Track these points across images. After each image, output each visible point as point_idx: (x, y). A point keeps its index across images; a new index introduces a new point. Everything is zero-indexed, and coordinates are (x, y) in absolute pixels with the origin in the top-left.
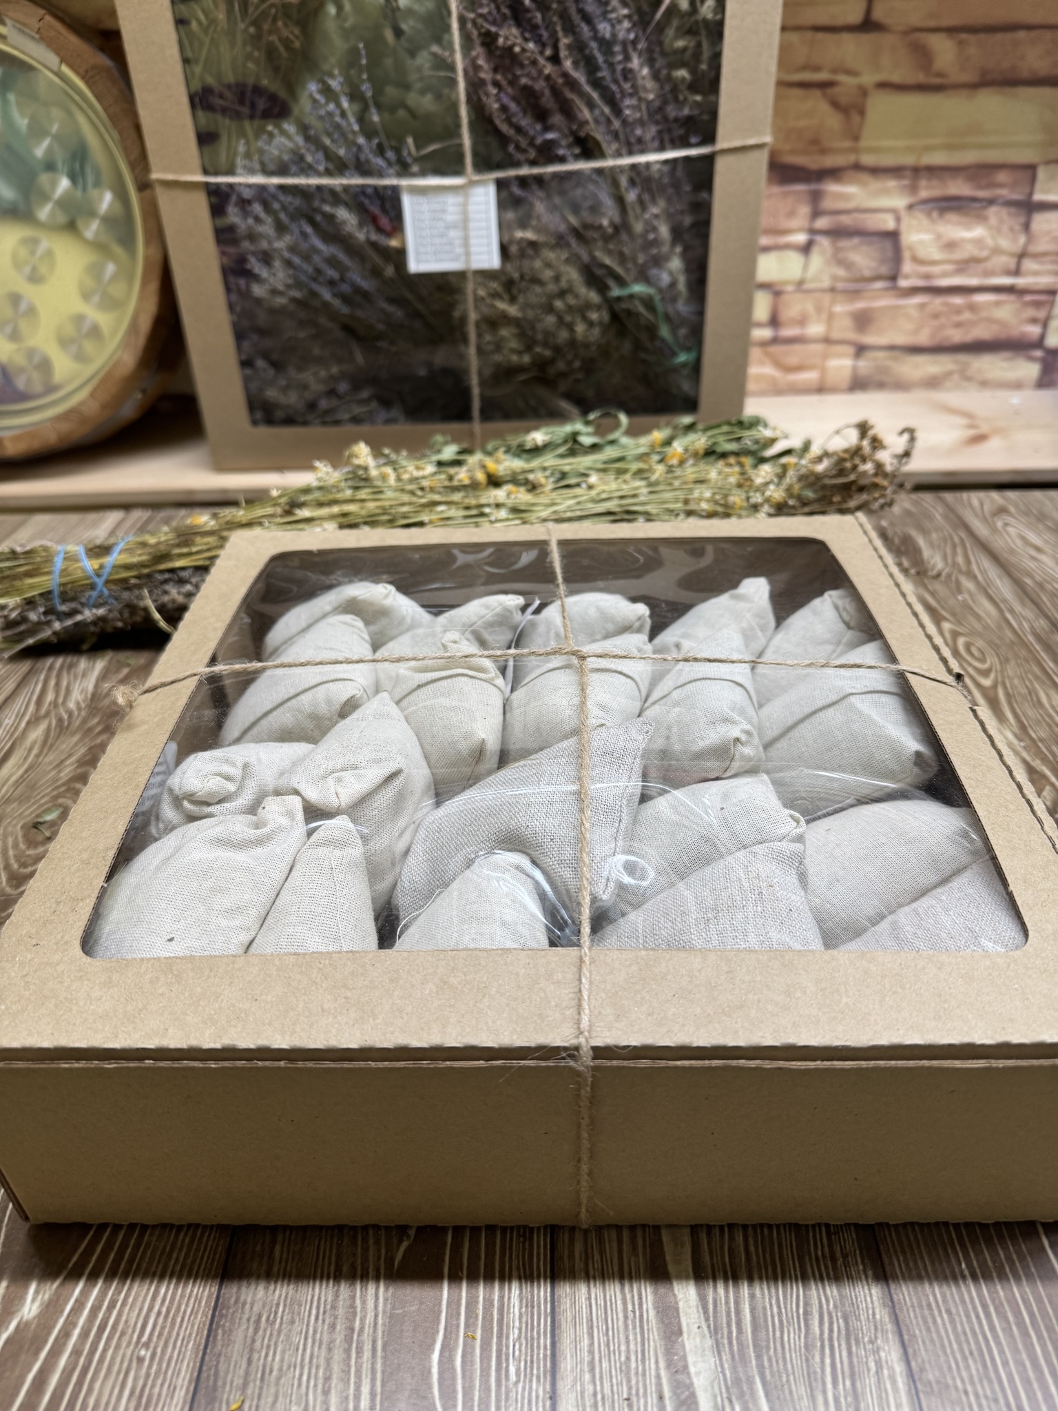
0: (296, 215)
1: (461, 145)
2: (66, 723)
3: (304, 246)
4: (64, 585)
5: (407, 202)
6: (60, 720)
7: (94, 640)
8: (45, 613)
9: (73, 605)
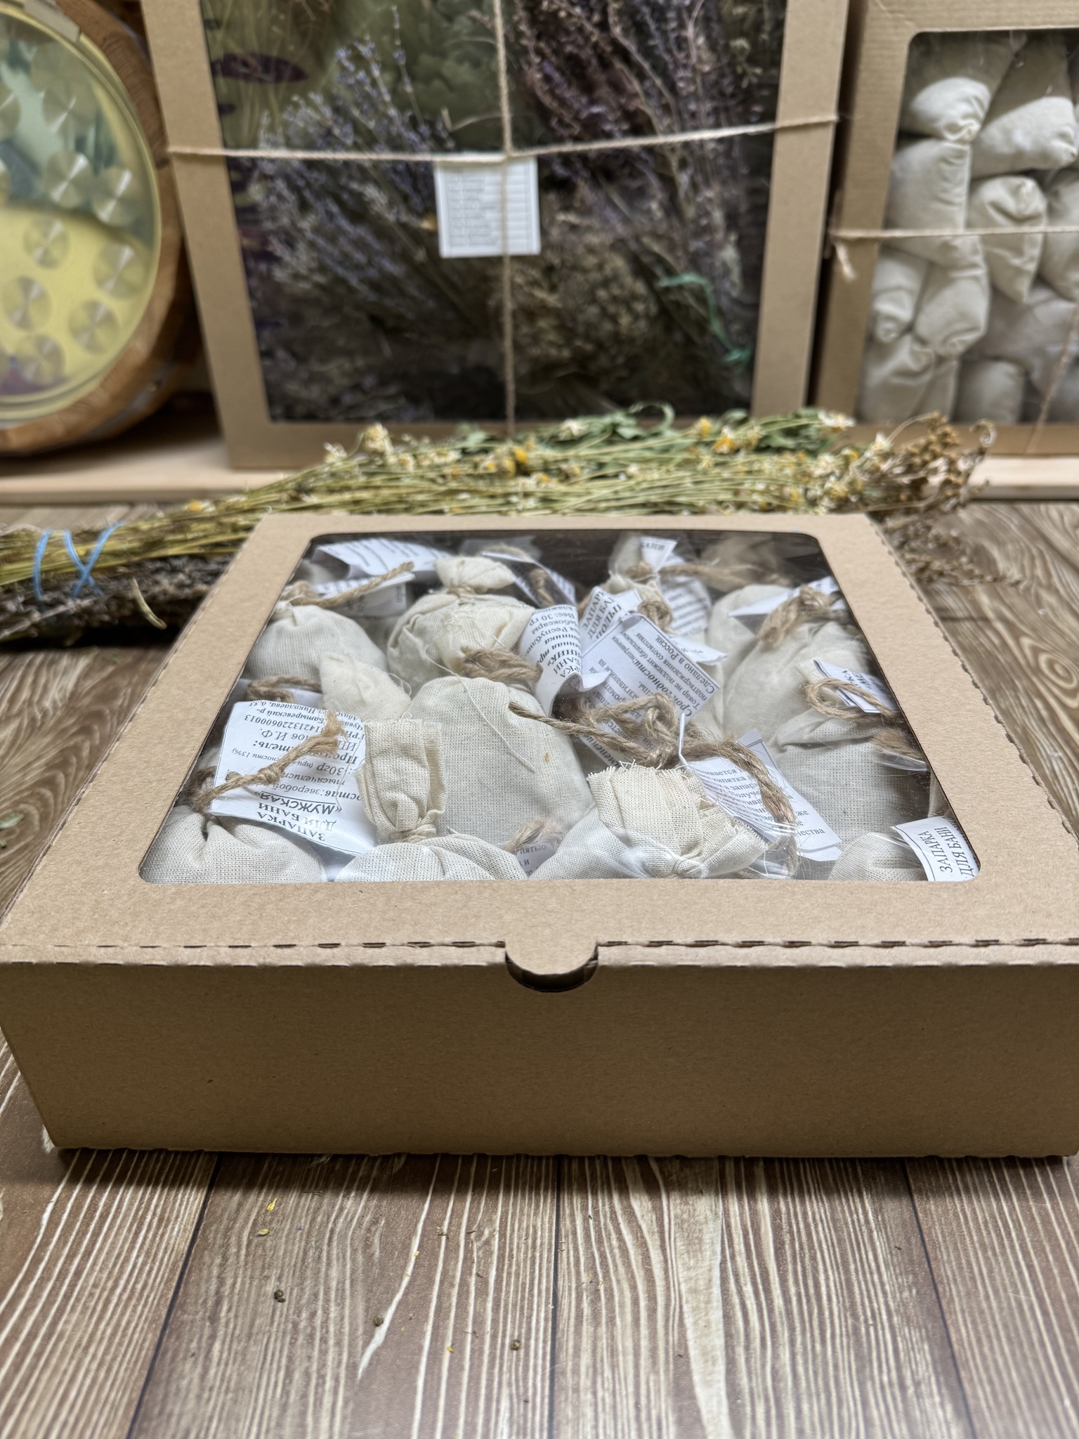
0: (322, 193)
1: (499, 120)
2: (39, 723)
3: (330, 227)
4: (46, 572)
5: (441, 179)
6: (33, 720)
7: (79, 635)
8: (25, 603)
9: (56, 595)
